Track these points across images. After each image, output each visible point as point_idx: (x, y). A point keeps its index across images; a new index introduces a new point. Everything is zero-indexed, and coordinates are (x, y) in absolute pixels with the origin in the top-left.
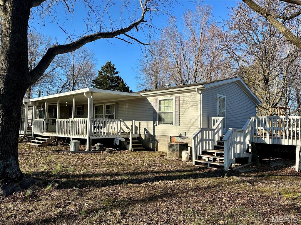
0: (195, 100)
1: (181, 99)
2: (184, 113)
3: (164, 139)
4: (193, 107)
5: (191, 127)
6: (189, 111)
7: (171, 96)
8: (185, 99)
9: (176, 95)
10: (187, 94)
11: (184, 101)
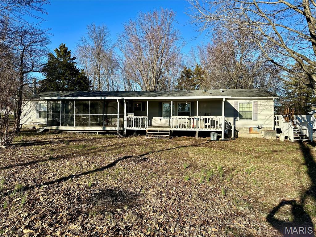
0: (269, 105)
1: (259, 103)
2: (262, 112)
3: (243, 129)
4: (268, 109)
5: (267, 121)
6: (264, 111)
7: (250, 101)
8: (262, 104)
9: (254, 101)
10: (263, 101)
11: (261, 105)
